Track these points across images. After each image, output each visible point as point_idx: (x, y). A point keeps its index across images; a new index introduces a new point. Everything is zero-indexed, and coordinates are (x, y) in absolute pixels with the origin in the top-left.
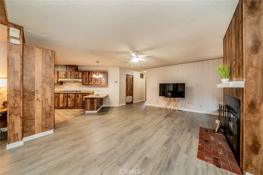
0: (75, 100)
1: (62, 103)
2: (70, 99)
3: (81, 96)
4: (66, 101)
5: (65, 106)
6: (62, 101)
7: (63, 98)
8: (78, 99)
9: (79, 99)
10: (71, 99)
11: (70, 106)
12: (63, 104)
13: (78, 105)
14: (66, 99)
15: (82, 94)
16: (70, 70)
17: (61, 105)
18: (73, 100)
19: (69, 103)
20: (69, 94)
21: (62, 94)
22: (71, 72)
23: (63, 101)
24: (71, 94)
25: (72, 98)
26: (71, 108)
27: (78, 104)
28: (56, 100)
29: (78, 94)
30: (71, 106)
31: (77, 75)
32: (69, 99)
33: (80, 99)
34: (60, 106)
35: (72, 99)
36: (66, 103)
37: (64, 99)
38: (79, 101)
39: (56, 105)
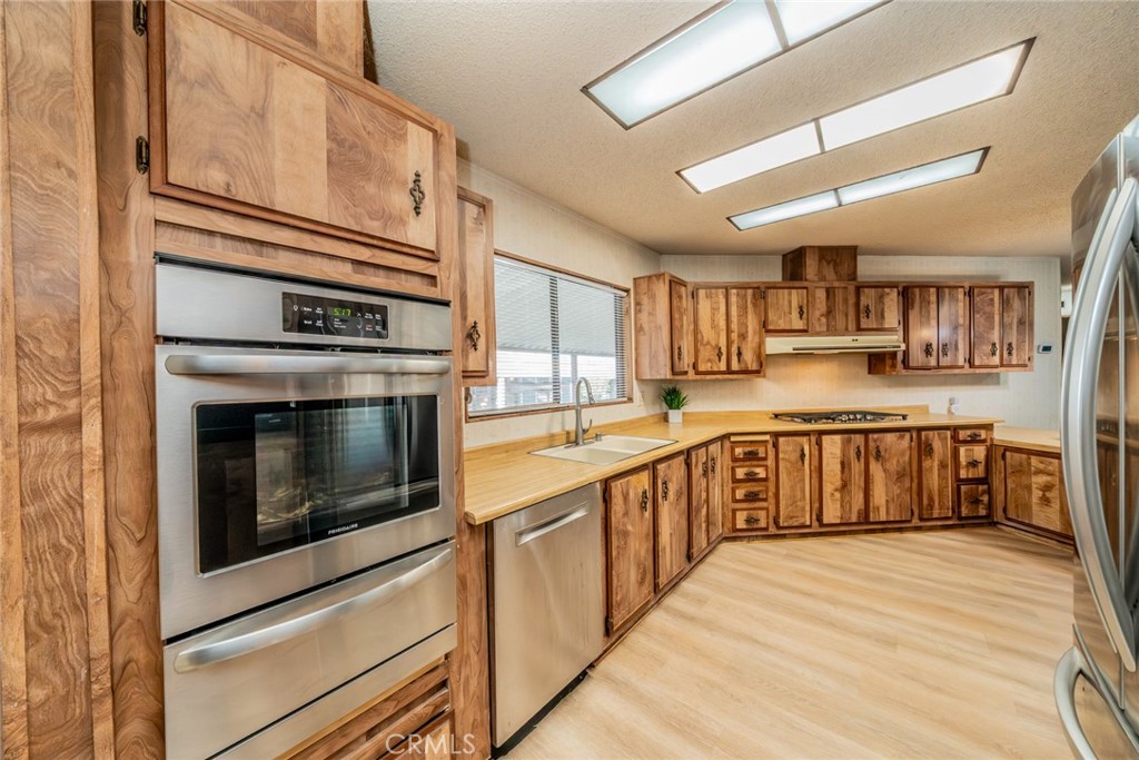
0: (912, 476)
1: (838, 495)
2: (885, 470)
3: (945, 446)
4: (863, 485)
5: (854, 519)
6: (838, 483)
7: (843, 464)
8: (931, 467)
9: (936, 464)
10: (888, 466)
11: (883, 517)
12: (842, 506)
13: (931, 506)
14: (857, 467)
15: (955, 429)
16: (823, 278)
17: (832, 514)
18: (900, 476)
19: (879, 496)
20: (876, 436)
21: (838, 438)
22: (829, 292)
23: (844, 487)
24: (890, 437)
25: (895, 462)
26: (886, 527)
27: (931, 499)
28: (803, 480)
29: (931, 433)
30: (892, 512)
31: (872, 308)
32: (875, 468)
33: (943, 466)
34: (825, 521)
35: (893, 465)
36: (861, 495)
37: (850, 469)
38: (933, 480)
39: (803, 509)
